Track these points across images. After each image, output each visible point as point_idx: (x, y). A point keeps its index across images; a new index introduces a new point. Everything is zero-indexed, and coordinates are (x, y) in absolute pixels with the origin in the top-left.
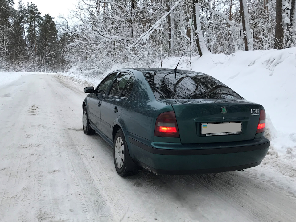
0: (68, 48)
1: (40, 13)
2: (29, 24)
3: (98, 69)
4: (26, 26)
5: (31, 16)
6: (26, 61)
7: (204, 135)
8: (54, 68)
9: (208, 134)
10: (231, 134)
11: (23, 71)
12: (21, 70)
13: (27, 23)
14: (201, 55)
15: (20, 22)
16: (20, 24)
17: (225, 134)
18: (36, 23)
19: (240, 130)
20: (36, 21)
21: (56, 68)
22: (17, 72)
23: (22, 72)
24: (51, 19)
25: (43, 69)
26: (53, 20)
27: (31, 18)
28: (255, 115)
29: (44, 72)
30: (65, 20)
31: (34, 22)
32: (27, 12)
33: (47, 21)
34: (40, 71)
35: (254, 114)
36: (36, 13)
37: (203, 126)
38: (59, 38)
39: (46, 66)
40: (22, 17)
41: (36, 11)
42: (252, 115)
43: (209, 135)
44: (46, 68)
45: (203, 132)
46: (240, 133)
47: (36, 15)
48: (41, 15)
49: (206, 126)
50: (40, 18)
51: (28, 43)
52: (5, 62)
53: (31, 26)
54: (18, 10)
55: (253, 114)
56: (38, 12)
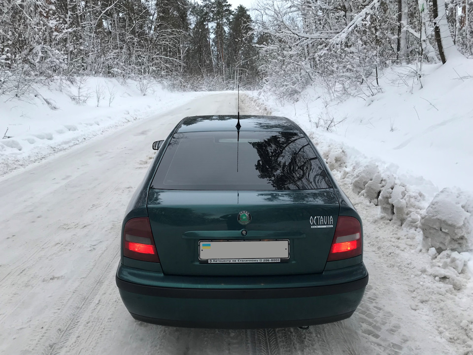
0: (260, 55)
1: (230, 5)
2: (215, 23)
3: (292, 87)
4: (212, 25)
5: (218, 11)
6: (209, 75)
7: (206, 262)
8: (248, 83)
9: (213, 260)
10: (263, 261)
11: (204, 89)
12: (202, 88)
13: (212, 21)
14: (444, 62)
15: (204, 21)
16: (205, 23)
17: (248, 262)
18: (225, 20)
19: (285, 254)
20: (225, 16)
21: (250, 83)
22: (196, 91)
23: (202, 90)
24: (246, 13)
25: (231, 86)
26: (248, 13)
27: (218, 13)
28: (319, 227)
29: (233, 90)
30: (260, 13)
31: (222, 19)
32: (214, 6)
33: (240, 15)
34: (227, 89)
35: (318, 225)
36: (225, 5)
37: (203, 245)
38: (257, 39)
39: (236, 81)
40: (207, 13)
41: (226, 3)
42: (312, 227)
43: (214, 262)
44: (236, 84)
45: (204, 256)
46: (283, 261)
47: (225, 8)
48: (232, 8)
49: (209, 245)
50: (230, 12)
51: (214, 49)
52: (180, 78)
53: (218, 24)
54: (202, 4)
55: (314, 225)
56: (227, 4)
